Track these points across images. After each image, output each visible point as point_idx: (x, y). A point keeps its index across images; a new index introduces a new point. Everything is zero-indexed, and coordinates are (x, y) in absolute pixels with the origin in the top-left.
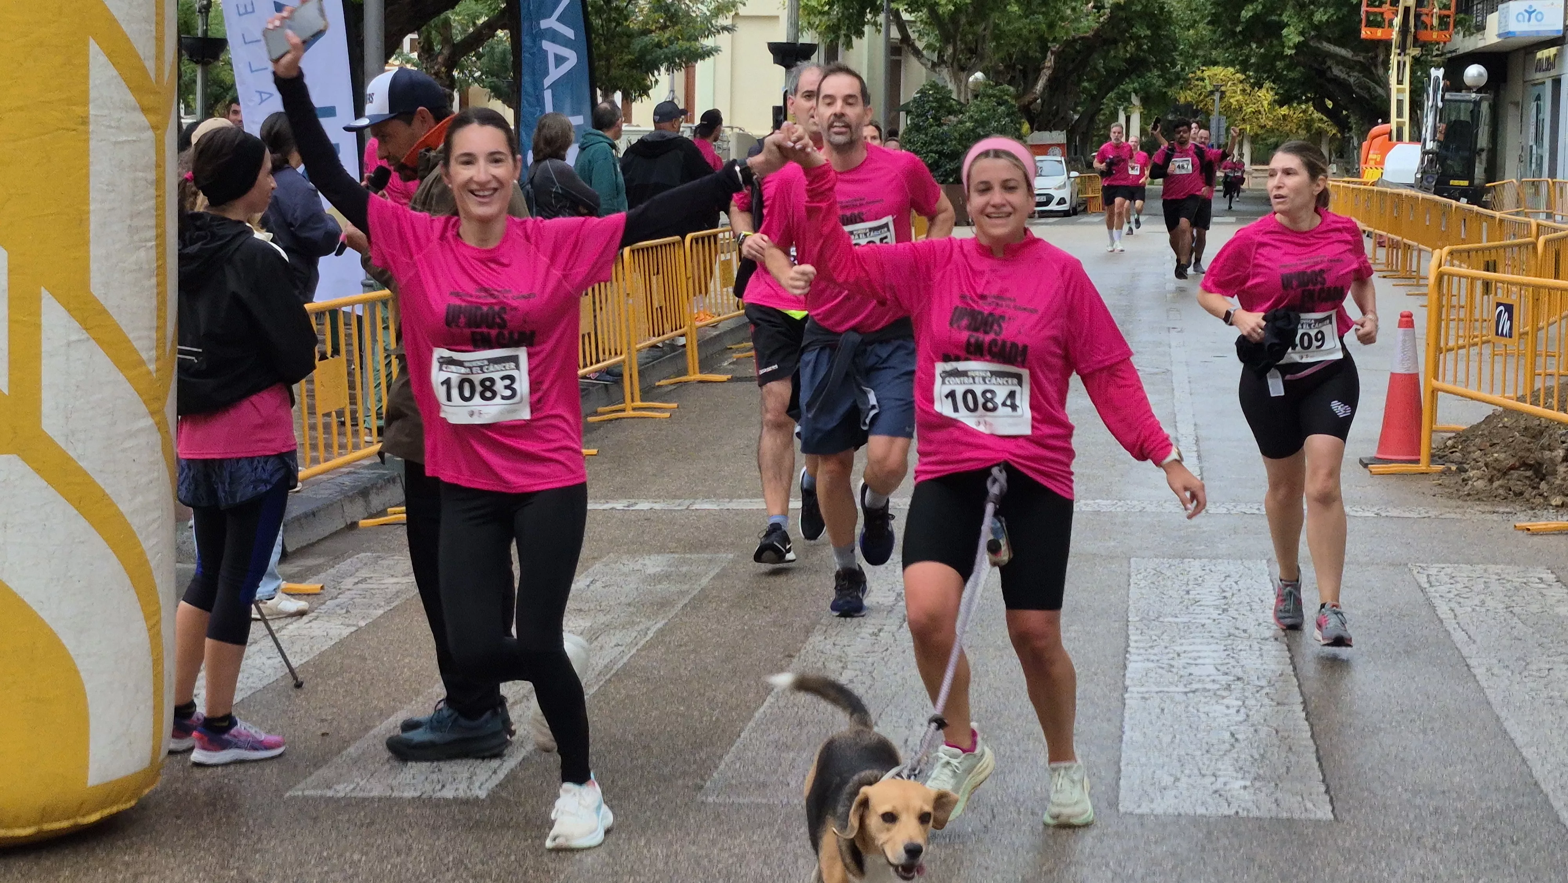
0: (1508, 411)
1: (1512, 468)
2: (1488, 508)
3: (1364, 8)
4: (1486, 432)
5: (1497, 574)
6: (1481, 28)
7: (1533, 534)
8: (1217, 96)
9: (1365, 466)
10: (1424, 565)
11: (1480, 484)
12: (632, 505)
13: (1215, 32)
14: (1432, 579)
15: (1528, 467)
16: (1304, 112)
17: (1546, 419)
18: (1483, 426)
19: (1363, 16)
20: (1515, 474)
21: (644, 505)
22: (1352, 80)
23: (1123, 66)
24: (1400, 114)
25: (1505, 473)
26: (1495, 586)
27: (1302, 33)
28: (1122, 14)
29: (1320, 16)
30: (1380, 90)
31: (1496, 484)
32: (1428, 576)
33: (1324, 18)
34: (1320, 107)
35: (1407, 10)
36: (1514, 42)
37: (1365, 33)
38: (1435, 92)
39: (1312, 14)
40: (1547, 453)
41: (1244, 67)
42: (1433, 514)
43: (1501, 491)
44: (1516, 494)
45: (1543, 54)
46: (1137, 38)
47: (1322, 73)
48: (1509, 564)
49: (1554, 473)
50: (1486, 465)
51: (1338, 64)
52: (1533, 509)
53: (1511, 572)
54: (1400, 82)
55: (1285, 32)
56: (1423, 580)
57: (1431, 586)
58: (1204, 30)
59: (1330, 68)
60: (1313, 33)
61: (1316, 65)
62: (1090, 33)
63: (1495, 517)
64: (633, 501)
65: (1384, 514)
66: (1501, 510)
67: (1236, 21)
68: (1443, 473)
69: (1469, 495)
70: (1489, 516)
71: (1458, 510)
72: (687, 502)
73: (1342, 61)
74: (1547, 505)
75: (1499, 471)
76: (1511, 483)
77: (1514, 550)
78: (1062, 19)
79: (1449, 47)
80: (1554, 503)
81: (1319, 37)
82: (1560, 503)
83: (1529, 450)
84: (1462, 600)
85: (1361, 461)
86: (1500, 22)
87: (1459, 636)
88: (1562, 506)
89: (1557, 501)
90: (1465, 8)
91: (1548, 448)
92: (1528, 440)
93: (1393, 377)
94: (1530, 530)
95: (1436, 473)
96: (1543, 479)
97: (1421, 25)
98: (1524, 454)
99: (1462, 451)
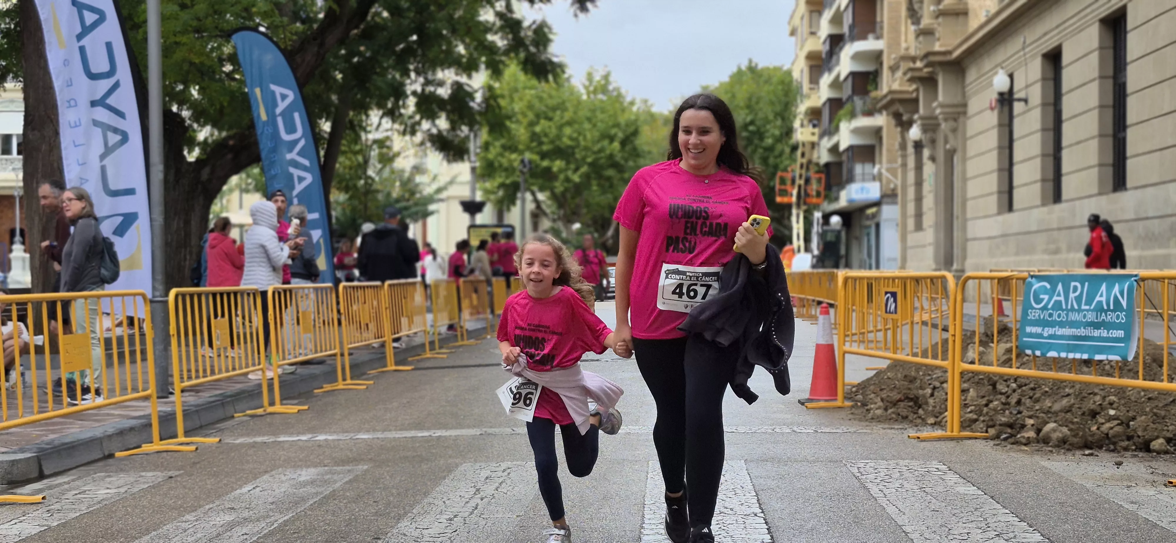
1: (900, 400)
2: (887, 426)
3: (777, 187)
4: (877, 382)
5: (906, 466)
6: (837, 199)
7: (922, 440)
9: (803, 404)
10: (853, 461)
11: (879, 412)
12: (314, 437)
14: (862, 470)
15: (911, 400)
18: (875, 379)
19: (777, 191)
20: (902, 404)
21: (321, 437)
25: (895, 404)
26: (907, 474)
30: (785, 231)
31: (890, 411)
32: (858, 468)
35: (800, 186)
36: (855, 205)
37: (778, 200)
40: (921, 392)
42: (852, 430)
43: (894, 416)
44: (902, 417)
45: (870, 211)
48: (912, 458)
49: (927, 403)
50: (882, 400)
52: (916, 426)
53: (915, 464)
54: (798, 224)
56: (856, 471)
57: (863, 475)
63: (893, 431)
64: (316, 435)
65: (819, 430)
66: (896, 427)
68: (853, 407)
69: (872, 419)
70: (889, 431)
71: (867, 427)
72: (353, 434)
74: (924, 423)
75: (891, 402)
76: (899, 410)
77: (913, 450)
79: (820, 208)
80: (929, 422)
82: (933, 422)
83: (909, 389)
84: (886, 484)
85: (799, 401)
86: (847, 195)
88: (935, 424)
89: (931, 420)
90: (828, 187)
91: (922, 388)
92: (906, 383)
93: (818, 346)
94: (919, 438)
95: (848, 407)
96: (920, 407)
97: (807, 195)
98: (905, 391)
99: (862, 394)
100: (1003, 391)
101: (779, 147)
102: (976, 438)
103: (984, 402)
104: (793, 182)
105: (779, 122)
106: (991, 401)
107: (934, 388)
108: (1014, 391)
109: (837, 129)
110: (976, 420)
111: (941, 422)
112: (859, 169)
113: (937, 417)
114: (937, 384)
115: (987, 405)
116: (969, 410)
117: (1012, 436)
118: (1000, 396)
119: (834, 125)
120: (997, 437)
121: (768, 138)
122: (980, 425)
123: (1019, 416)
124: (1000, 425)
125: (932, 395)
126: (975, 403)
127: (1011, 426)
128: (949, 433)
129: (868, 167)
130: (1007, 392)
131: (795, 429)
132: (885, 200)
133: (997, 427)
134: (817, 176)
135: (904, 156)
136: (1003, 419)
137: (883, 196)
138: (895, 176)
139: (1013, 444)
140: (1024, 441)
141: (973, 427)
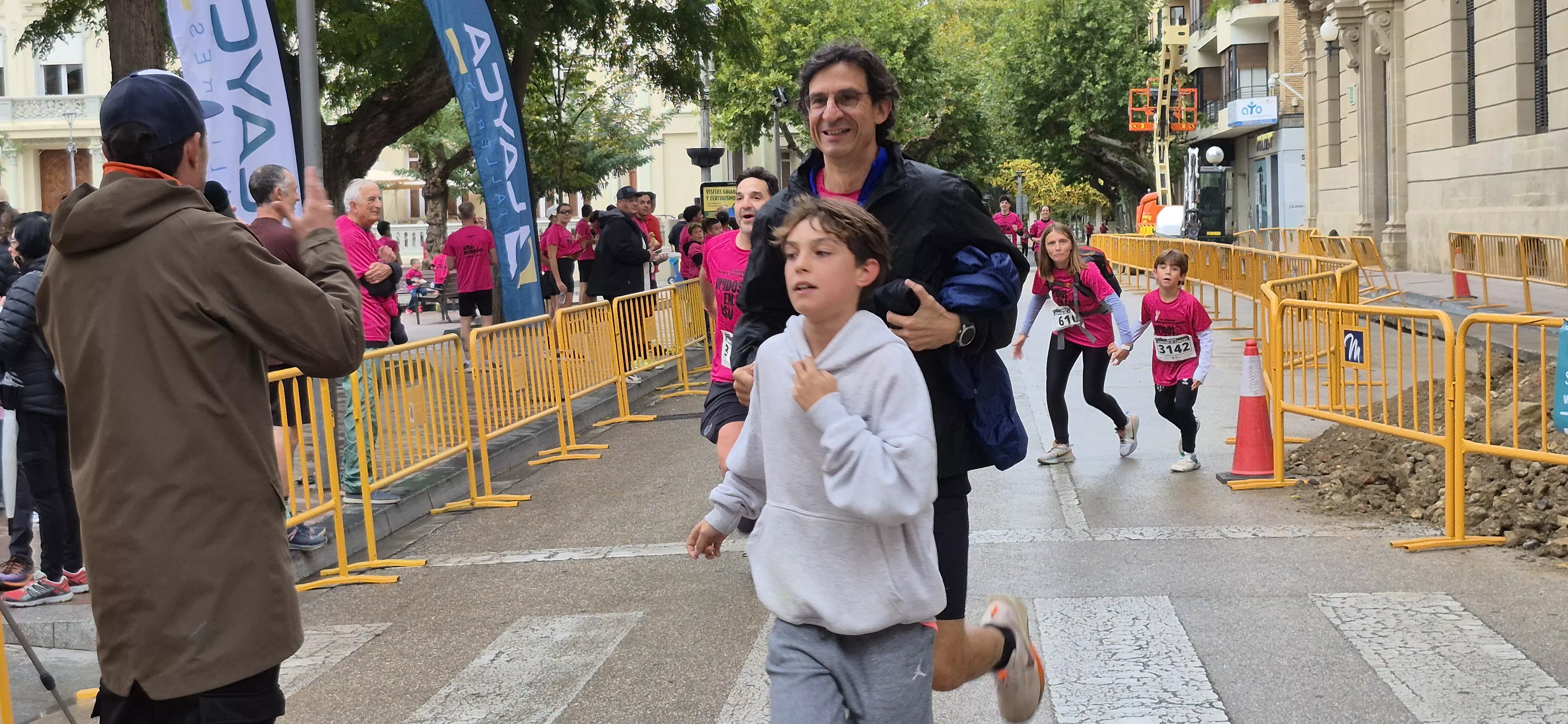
0: (1344, 426)
1: (1369, 483)
2: (1354, 524)
3: (1130, 109)
4: (1327, 446)
5: (1401, 603)
6: (1214, 121)
7: (1411, 552)
8: (1019, 180)
9: (1224, 482)
10: (1325, 595)
11: (1338, 498)
12: (553, 556)
13: (1019, 131)
14: (1340, 612)
15: (1385, 481)
16: (1082, 189)
17: (1381, 432)
18: (1323, 440)
19: (1130, 114)
20: (1372, 488)
21: (563, 555)
22: (1121, 162)
23: (952, 160)
24: (1163, 185)
25: (1361, 487)
26: (1407, 622)
27: (1084, 129)
28: (950, 122)
29: (1096, 116)
30: (1143, 170)
31: (1355, 498)
32: (1334, 608)
33: (1100, 117)
34: (1095, 185)
35: (1163, 107)
36: (1240, 130)
37: (1132, 126)
38: (1193, 166)
39: (1089, 116)
40: (1396, 466)
41: (1039, 158)
42: (1306, 532)
43: (1361, 505)
44: (1374, 507)
45: (1261, 138)
46: (961, 139)
47: (1099, 159)
48: (1406, 588)
49: (1407, 485)
50: (1342, 480)
51: (1111, 151)
52: (1397, 523)
53: (1413, 598)
54: (1161, 161)
55: (1071, 128)
56: (1331, 615)
57: (1343, 623)
58: (1011, 130)
59: (1105, 154)
60: (1091, 129)
61: (1095, 153)
62: (928, 137)
63: (1364, 532)
64: (554, 550)
65: (1261, 535)
66: (1368, 525)
67: (1034, 122)
68: (1296, 486)
69: (1330, 509)
70: (1358, 531)
71: (1327, 527)
72: (605, 550)
73: (1113, 149)
74: (1408, 518)
75: (1356, 485)
76: (1369, 497)
77: (1403, 572)
78: (907, 126)
79: (1191, 135)
80: (1414, 516)
81: (1096, 132)
82: (1420, 516)
83: (1381, 465)
84: (1381, 640)
85: (1218, 477)
86: (1229, 115)
87: (1401, 692)
88: (1422, 518)
89: (1417, 513)
90: (1202, 107)
91: (1396, 461)
92: (1375, 454)
93: (1243, 400)
94: (1407, 548)
95: (1290, 486)
96: (1397, 492)
97: (1174, 120)
98: (1375, 469)
99: (1306, 463)
100: (1522, 473)
101: (1130, 50)
102: (1488, 545)
103: (1494, 489)
104: (1153, 101)
105: (1129, 15)
106: (1504, 488)
107: (1416, 461)
108: (1538, 474)
109: (1213, 22)
110: (1484, 517)
111: (1431, 515)
112: (1245, 78)
113: (1425, 508)
114: (1420, 456)
115: (1498, 493)
116: (1472, 499)
117: (1539, 543)
118: (1517, 480)
119: (1207, 15)
120: (1519, 544)
121: (1115, 38)
122: (1491, 525)
123: (1548, 512)
124: (1522, 527)
125: (1413, 471)
126: (1481, 489)
127: (1537, 528)
128: (1447, 540)
129: (1259, 75)
130: (1527, 474)
131: (1224, 531)
132: (1285, 121)
133: (1517, 530)
134: (1189, 90)
135: (1312, 60)
136: (1526, 518)
137: (1280, 117)
138: (1300, 89)
139: (1542, 556)
140: (1559, 551)
141: (1481, 526)
